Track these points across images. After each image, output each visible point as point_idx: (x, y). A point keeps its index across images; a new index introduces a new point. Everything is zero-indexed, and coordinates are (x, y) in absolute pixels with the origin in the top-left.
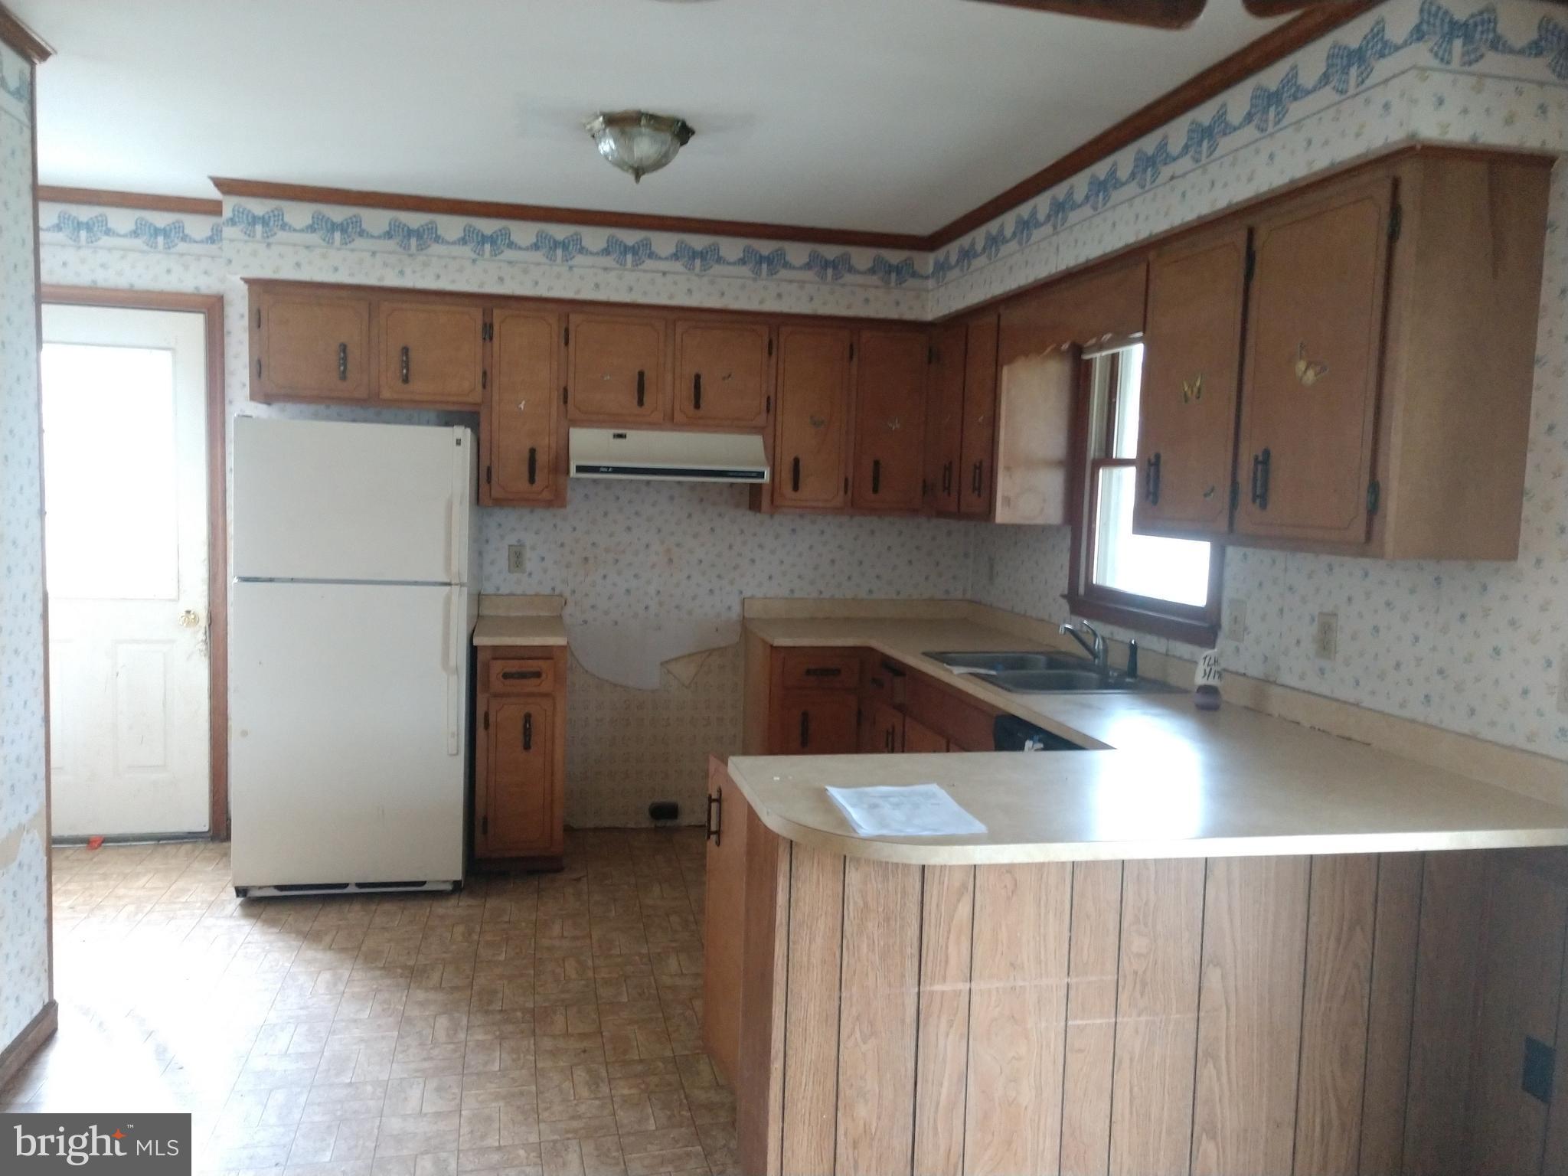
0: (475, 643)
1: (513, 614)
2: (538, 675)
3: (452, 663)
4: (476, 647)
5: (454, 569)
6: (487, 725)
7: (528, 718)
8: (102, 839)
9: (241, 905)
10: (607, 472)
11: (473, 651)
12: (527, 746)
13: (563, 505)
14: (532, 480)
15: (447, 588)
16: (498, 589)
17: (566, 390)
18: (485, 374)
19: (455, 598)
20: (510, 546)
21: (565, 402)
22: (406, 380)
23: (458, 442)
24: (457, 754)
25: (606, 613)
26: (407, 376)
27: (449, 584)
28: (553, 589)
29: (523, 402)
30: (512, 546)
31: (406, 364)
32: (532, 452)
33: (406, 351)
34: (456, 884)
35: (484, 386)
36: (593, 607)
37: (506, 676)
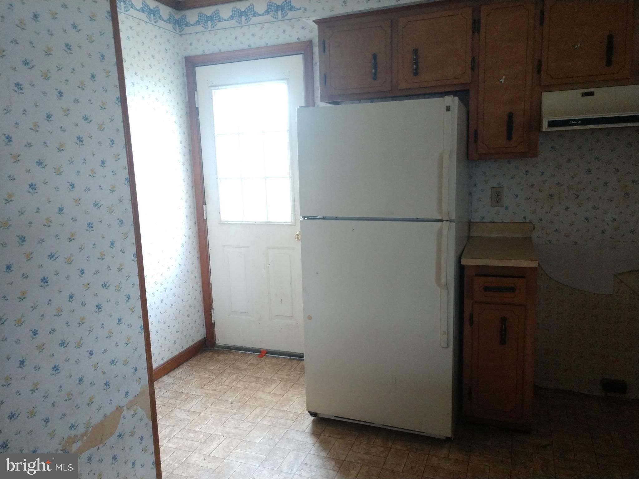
0: (464, 262)
1: (494, 236)
2: (512, 290)
3: (443, 281)
4: (463, 266)
5: (445, 208)
6: (471, 323)
7: (504, 320)
8: (266, 352)
9: (313, 421)
10: (577, 124)
11: (461, 270)
12: (503, 341)
13: (535, 156)
14: (509, 138)
15: (440, 223)
16: (483, 218)
17: (540, 62)
18: (473, 59)
19: (445, 232)
20: (492, 188)
21: (539, 72)
22: (416, 73)
23: (448, 109)
24: (448, 347)
25: (567, 236)
26: (416, 70)
27: (441, 221)
28: (525, 218)
29: (504, 77)
30: (493, 187)
31: (416, 61)
32: (510, 115)
33: (416, 51)
34: (448, 439)
35: (473, 69)
36: (556, 231)
37: (486, 289)
